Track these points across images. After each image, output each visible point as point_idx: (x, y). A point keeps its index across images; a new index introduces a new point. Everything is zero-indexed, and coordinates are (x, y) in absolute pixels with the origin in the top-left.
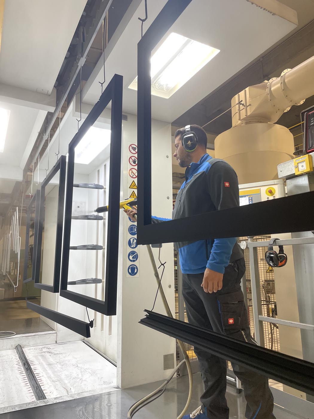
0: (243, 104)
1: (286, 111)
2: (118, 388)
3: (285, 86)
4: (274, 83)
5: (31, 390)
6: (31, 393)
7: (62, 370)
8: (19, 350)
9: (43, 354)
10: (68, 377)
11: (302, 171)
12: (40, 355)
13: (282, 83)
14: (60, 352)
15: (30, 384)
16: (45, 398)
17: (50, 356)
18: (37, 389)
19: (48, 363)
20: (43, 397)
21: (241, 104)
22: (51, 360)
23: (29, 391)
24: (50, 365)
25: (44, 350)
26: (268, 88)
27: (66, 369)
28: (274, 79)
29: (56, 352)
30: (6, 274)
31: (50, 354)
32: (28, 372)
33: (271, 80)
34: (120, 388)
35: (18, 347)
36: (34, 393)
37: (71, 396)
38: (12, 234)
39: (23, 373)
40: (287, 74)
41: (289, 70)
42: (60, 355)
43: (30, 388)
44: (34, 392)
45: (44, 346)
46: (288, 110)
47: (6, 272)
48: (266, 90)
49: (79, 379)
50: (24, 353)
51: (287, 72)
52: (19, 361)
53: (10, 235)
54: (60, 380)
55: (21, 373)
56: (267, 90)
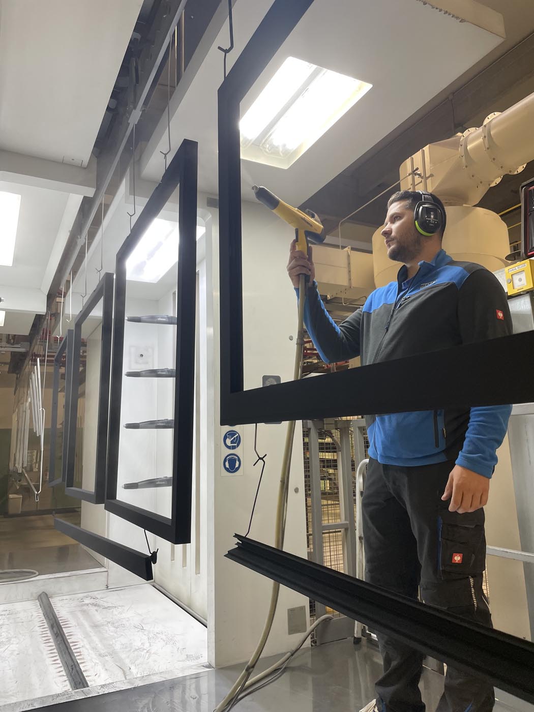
0: (419, 174)
1: (493, 185)
2: (209, 666)
3: (490, 142)
4: (472, 137)
5: (62, 671)
6: (64, 676)
7: (115, 635)
8: (45, 601)
9: (85, 608)
10: (126, 648)
11: (519, 288)
12: (80, 611)
13: (485, 137)
14: (112, 604)
15: (61, 661)
16: (85, 685)
17: (97, 610)
18: (72, 669)
19: (93, 625)
20: (83, 684)
21: (416, 174)
22: (98, 617)
23: (59, 672)
24: (95, 626)
25: (87, 601)
26: (461, 145)
27: (122, 633)
28: (472, 130)
29: (106, 605)
30: (22, 471)
31: (96, 608)
32: (57, 641)
33: (466, 133)
34: (213, 668)
35: (42, 596)
36: (67, 677)
37: (130, 682)
38: (30, 403)
39: (50, 641)
40: (494, 122)
41: (497, 114)
42: (114, 610)
43: (61, 667)
44: (67, 675)
45: (85, 594)
46: (497, 183)
47: (23, 468)
48: (458, 150)
49: (145, 651)
50: (53, 606)
51: (494, 118)
52: (43, 620)
53: (28, 404)
54: (113, 654)
55: (47, 642)
56: (461, 150)
